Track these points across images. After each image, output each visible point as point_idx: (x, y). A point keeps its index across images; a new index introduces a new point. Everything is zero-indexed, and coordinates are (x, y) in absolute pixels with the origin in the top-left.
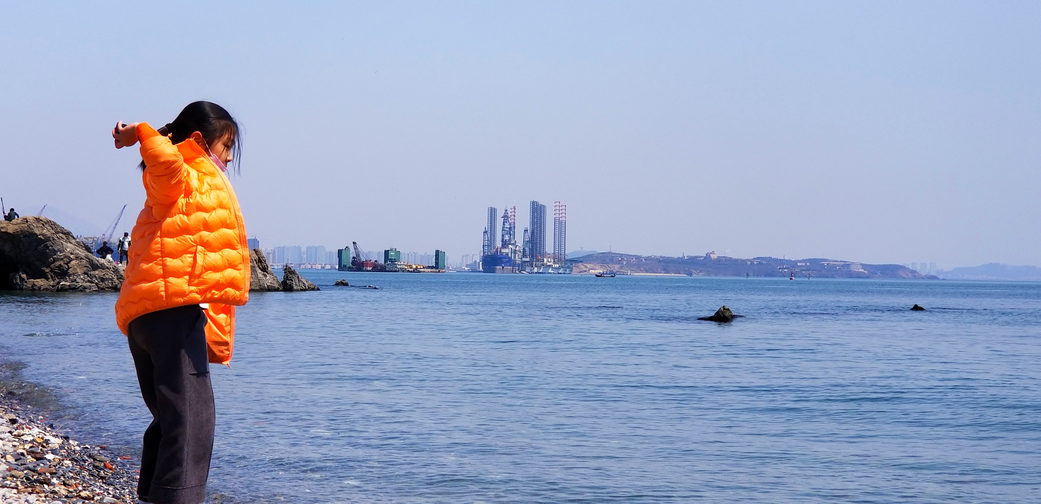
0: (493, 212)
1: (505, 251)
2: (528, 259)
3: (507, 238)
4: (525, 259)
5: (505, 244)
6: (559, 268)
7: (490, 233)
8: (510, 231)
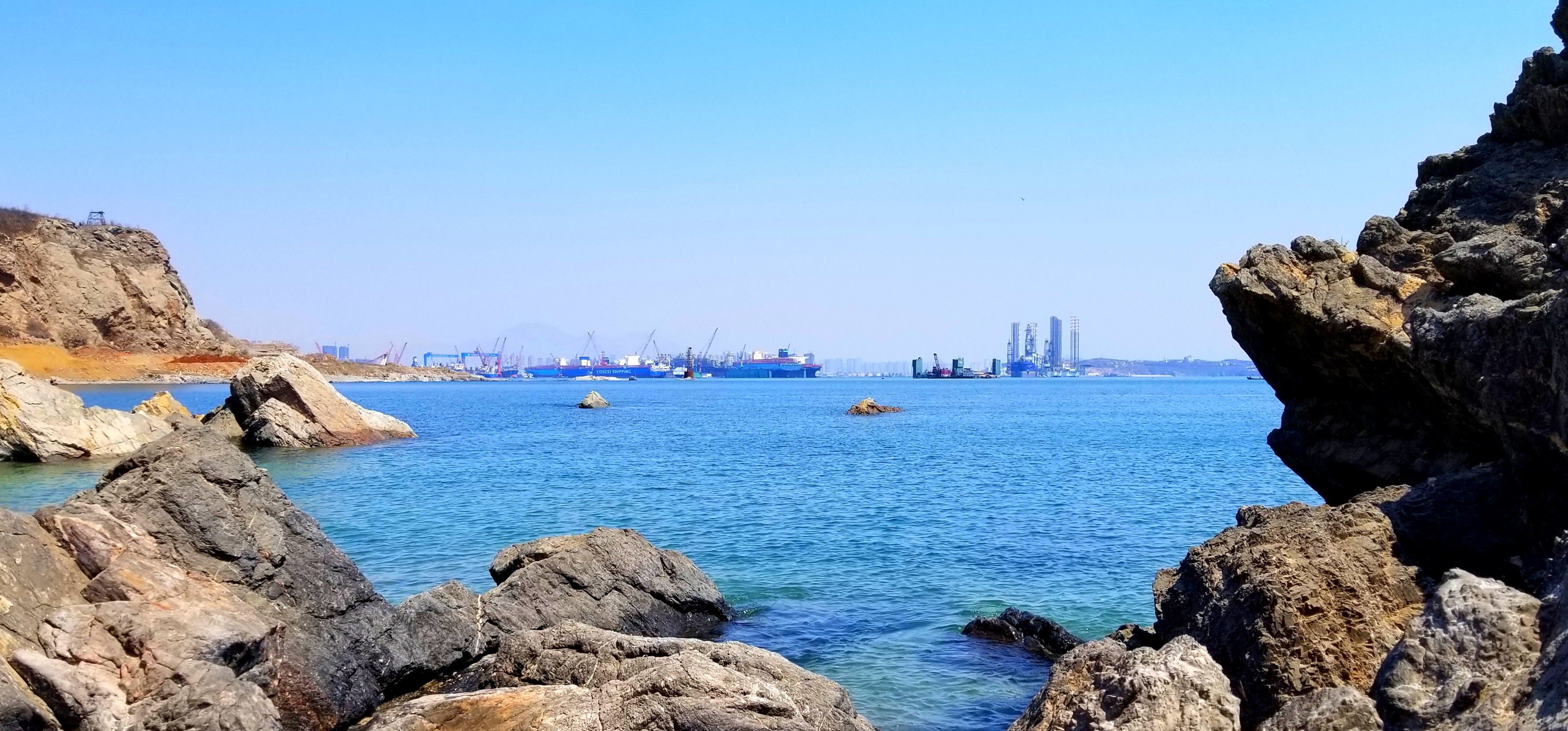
0: (1015, 327)
1: (1029, 358)
2: (1048, 365)
3: (1029, 348)
4: (1046, 365)
5: (1028, 353)
6: (1075, 372)
7: (1013, 344)
8: (1032, 341)
